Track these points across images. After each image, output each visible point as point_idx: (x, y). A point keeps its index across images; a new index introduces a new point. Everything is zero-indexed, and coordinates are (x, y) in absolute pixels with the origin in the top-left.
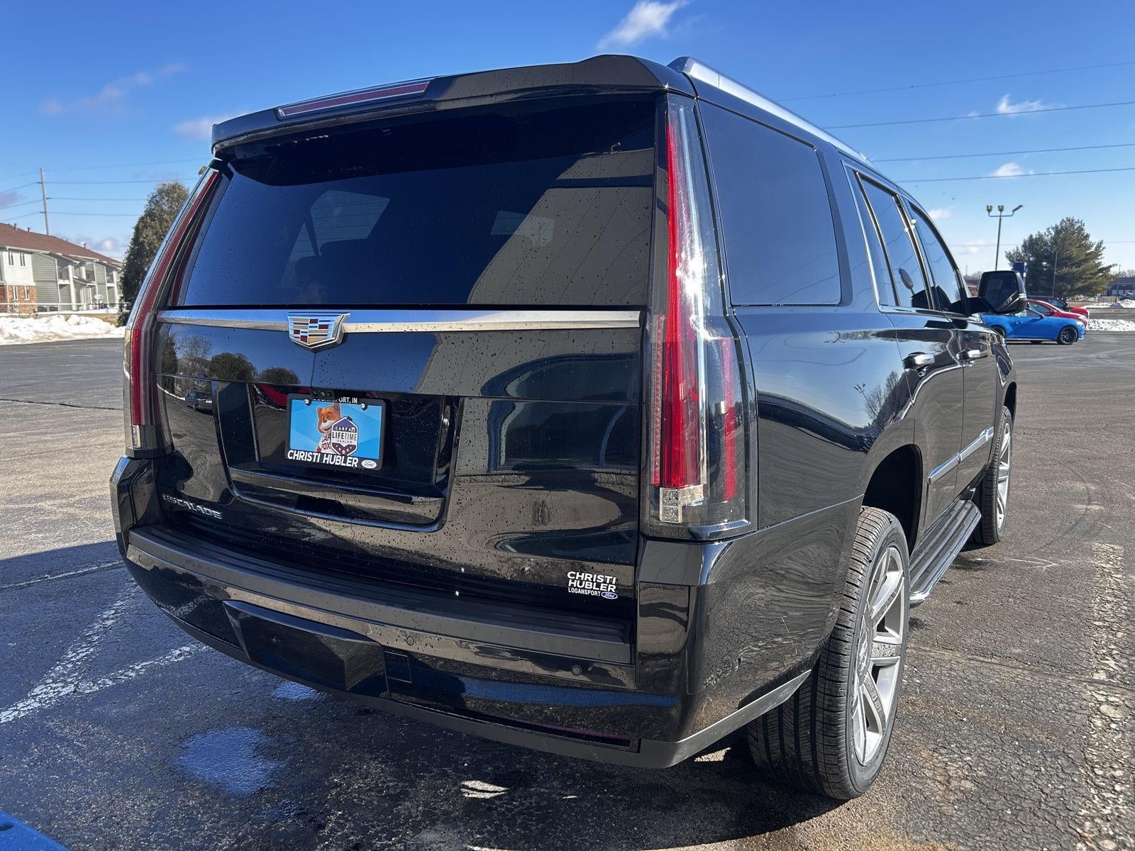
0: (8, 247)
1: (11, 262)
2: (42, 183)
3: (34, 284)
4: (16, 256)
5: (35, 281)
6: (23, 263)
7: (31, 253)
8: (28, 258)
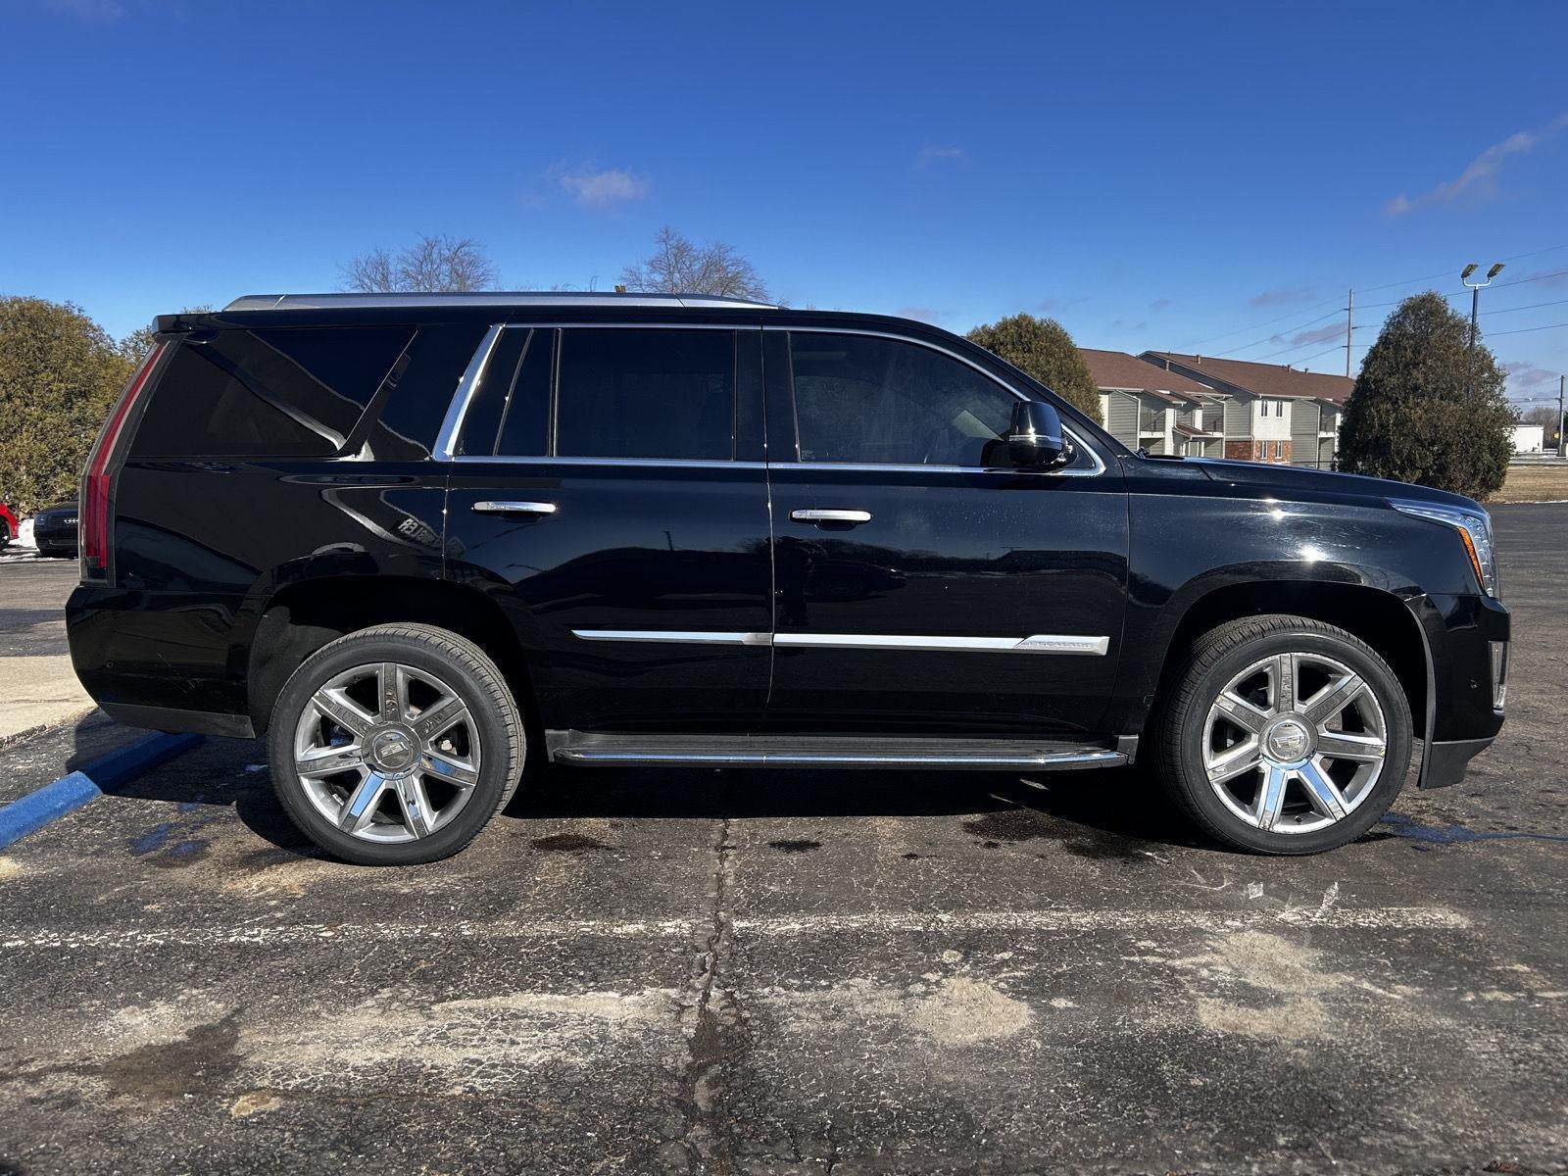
0: (1261, 395)
1: (1264, 412)
2: (1349, 310)
3: (1290, 439)
4: (1272, 405)
5: (1293, 435)
6: (1279, 413)
7: (1291, 400)
8: (1287, 406)
